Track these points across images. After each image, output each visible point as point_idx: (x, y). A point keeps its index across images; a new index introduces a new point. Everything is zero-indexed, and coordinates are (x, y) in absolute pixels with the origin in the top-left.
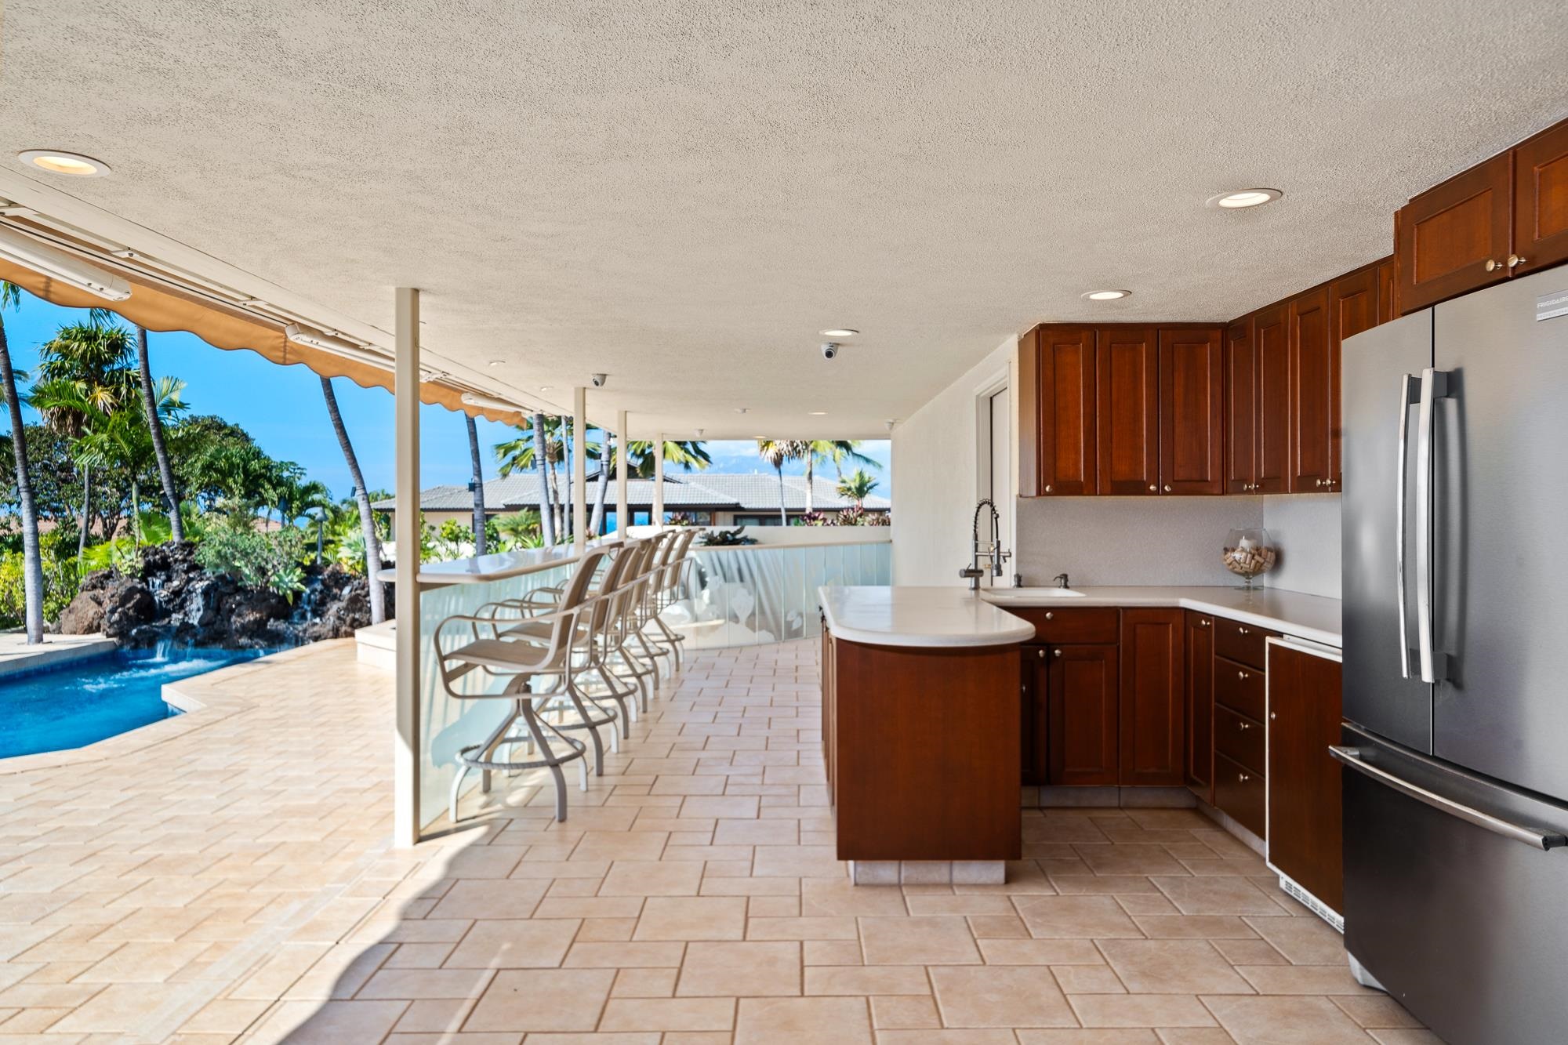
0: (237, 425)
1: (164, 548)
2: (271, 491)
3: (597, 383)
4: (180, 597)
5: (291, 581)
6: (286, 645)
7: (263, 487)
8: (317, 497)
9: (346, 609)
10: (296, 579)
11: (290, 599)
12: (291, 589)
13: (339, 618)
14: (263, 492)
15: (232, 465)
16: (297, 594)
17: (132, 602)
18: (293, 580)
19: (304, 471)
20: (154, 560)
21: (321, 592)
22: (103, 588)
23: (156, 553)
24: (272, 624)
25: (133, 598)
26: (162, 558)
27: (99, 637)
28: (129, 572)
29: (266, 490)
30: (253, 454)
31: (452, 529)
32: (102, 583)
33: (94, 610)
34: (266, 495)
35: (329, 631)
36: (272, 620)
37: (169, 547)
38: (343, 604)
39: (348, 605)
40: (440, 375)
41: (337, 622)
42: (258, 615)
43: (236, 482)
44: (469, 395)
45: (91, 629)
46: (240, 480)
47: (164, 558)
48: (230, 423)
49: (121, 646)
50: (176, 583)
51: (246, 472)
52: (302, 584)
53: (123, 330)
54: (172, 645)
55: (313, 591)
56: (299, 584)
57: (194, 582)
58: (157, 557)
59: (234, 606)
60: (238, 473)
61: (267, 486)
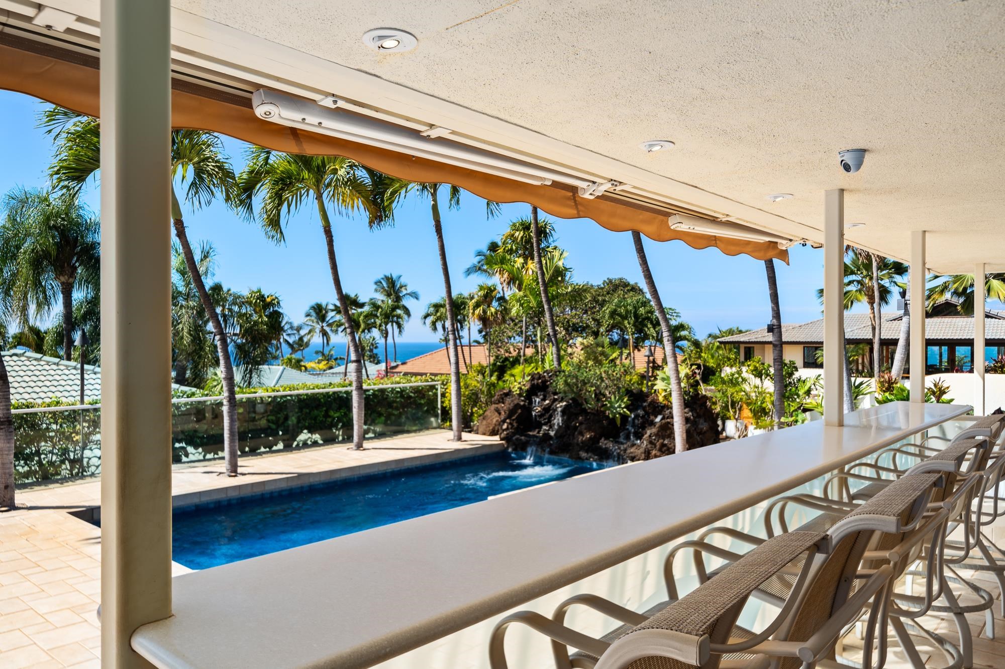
0: (636, 283)
1: (545, 374)
2: (652, 329)
3: (847, 168)
4: (548, 412)
5: (620, 406)
6: (610, 462)
7: (647, 327)
8: (683, 333)
9: (657, 435)
10: (623, 406)
11: (618, 422)
12: (620, 414)
13: (651, 442)
14: (646, 329)
15: (627, 311)
16: (624, 417)
17: (516, 416)
18: (619, 406)
19: (679, 314)
20: (537, 383)
21: (643, 417)
22: (503, 403)
23: (539, 378)
24: (604, 443)
25: (516, 413)
26: (542, 382)
27: (495, 440)
28: (518, 392)
29: (648, 329)
30: (642, 303)
31: (755, 367)
32: (503, 399)
33: (497, 419)
34: (648, 332)
35: (642, 453)
36: (603, 439)
37: (548, 374)
38: (654, 430)
39: (658, 431)
40: (608, 186)
41: (649, 446)
42: (593, 434)
43: (629, 323)
44: (677, 218)
45: (493, 433)
46: (632, 322)
47: (544, 382)
48: (632, 282)
49: (508, 448)
50: (547, 402)
51: (636, 316)
52: (628, 410)
53: (546, 221)
54: (537, 450)
55: (637, 416)
56: (625, 410)
57: (557, 403)
58: (540, 381)
59: (577, 424)
60: (631, 317)
61: (649, 326)
